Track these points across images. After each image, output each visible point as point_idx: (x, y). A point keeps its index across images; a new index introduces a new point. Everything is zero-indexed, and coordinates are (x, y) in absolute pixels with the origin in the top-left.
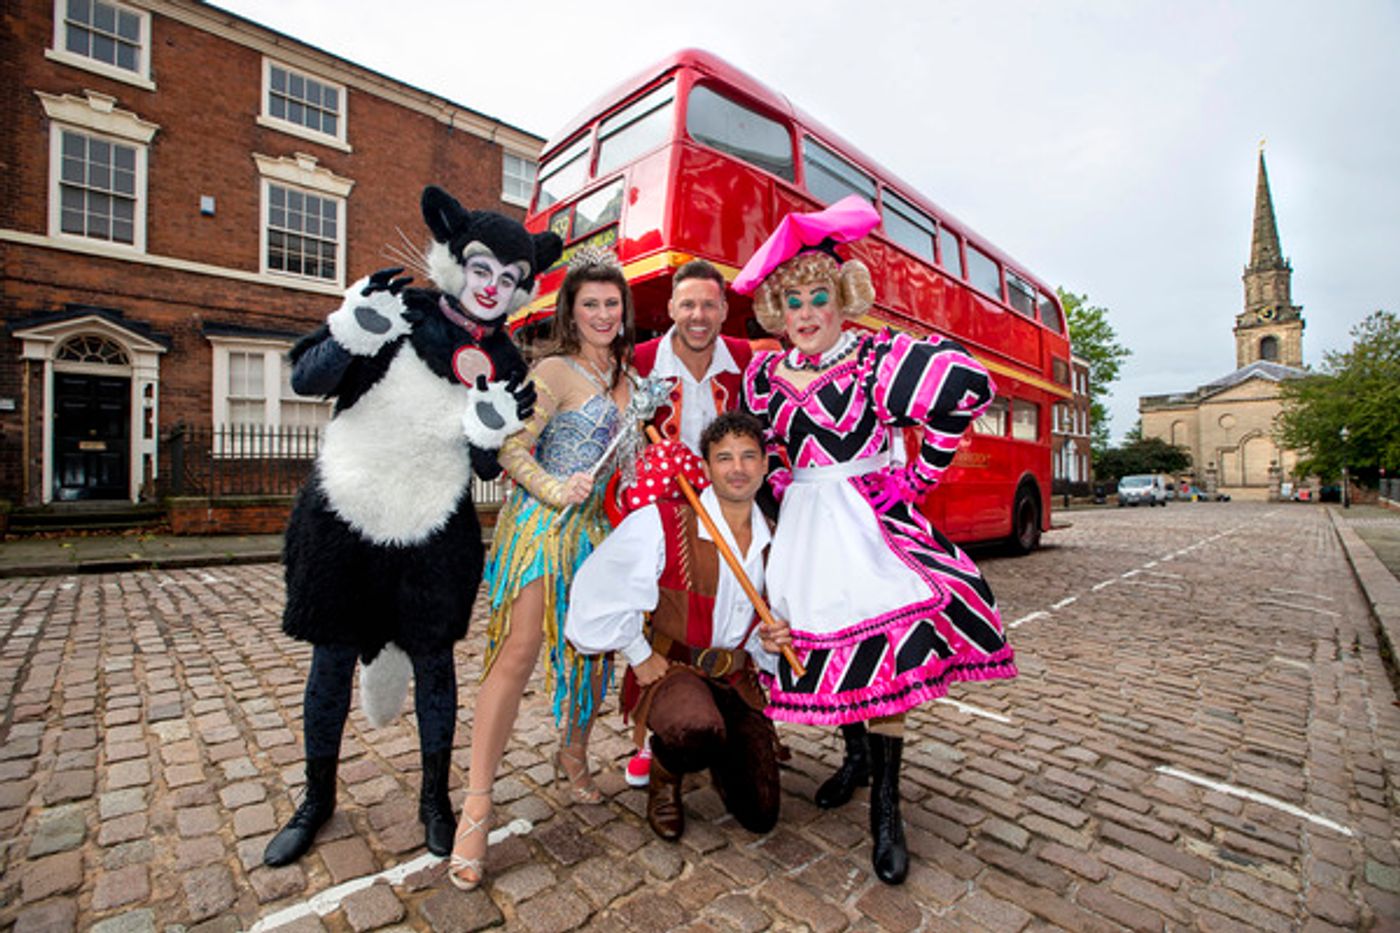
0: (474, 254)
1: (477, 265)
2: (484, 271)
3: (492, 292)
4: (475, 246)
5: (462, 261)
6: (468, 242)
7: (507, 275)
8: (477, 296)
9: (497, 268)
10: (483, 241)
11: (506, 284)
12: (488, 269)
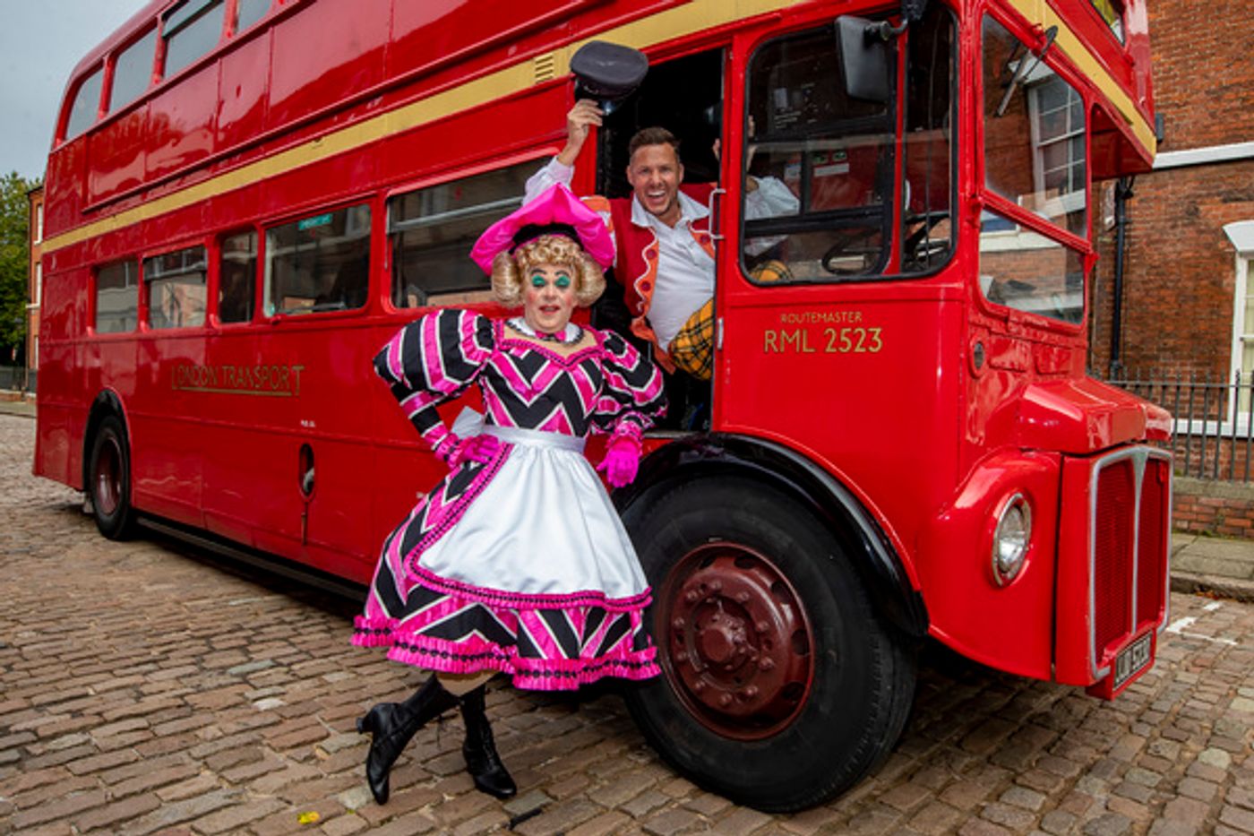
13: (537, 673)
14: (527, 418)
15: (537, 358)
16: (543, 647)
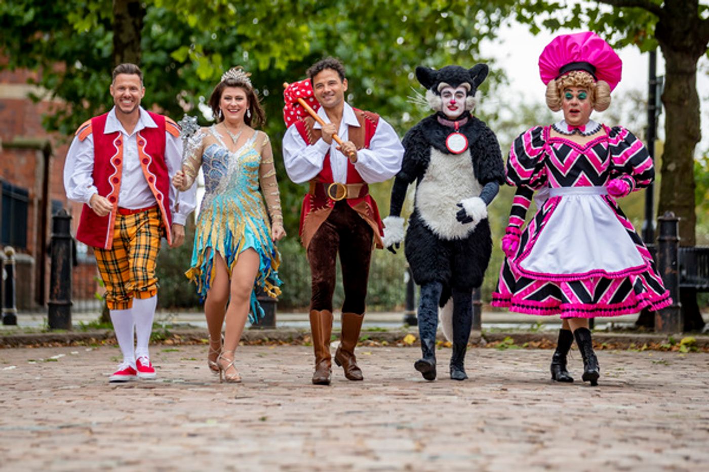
0: (442, 88)
1: (445, 93)
2: (449, 94)
3: (453, 103)
4: (442, 84)
5: (438, 94)
6: (438, 85)
7: (458, 92)
8: (449, 107)
9: (453, 91)
10: (445, 82)
11: (460, 97)
12: (449, 92)
13: (568, 310)
14: (566, 182)
15: (567, 147)
16: (571, 299)
